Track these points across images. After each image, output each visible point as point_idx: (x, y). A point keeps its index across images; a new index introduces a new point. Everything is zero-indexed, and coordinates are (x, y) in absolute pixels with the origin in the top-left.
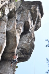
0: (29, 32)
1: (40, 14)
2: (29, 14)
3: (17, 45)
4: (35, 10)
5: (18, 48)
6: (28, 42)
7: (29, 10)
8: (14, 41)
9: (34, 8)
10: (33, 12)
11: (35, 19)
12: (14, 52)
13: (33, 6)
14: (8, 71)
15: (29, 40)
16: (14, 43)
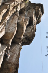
0: (33, 25)
1: (41, 13)
2: (34, 12)
3: (24, 33)
4: (38, 10)
5: (24, 35)
6: (31, 32)
7: (34, 10)
8: (21, 30)
9: (38, 8)
10: (37, 11)
11: (38, 16)
12: (21, 38)
13: (37, 6)
14: (16, 51)
15: (32, 31)
16: (21, 31)
